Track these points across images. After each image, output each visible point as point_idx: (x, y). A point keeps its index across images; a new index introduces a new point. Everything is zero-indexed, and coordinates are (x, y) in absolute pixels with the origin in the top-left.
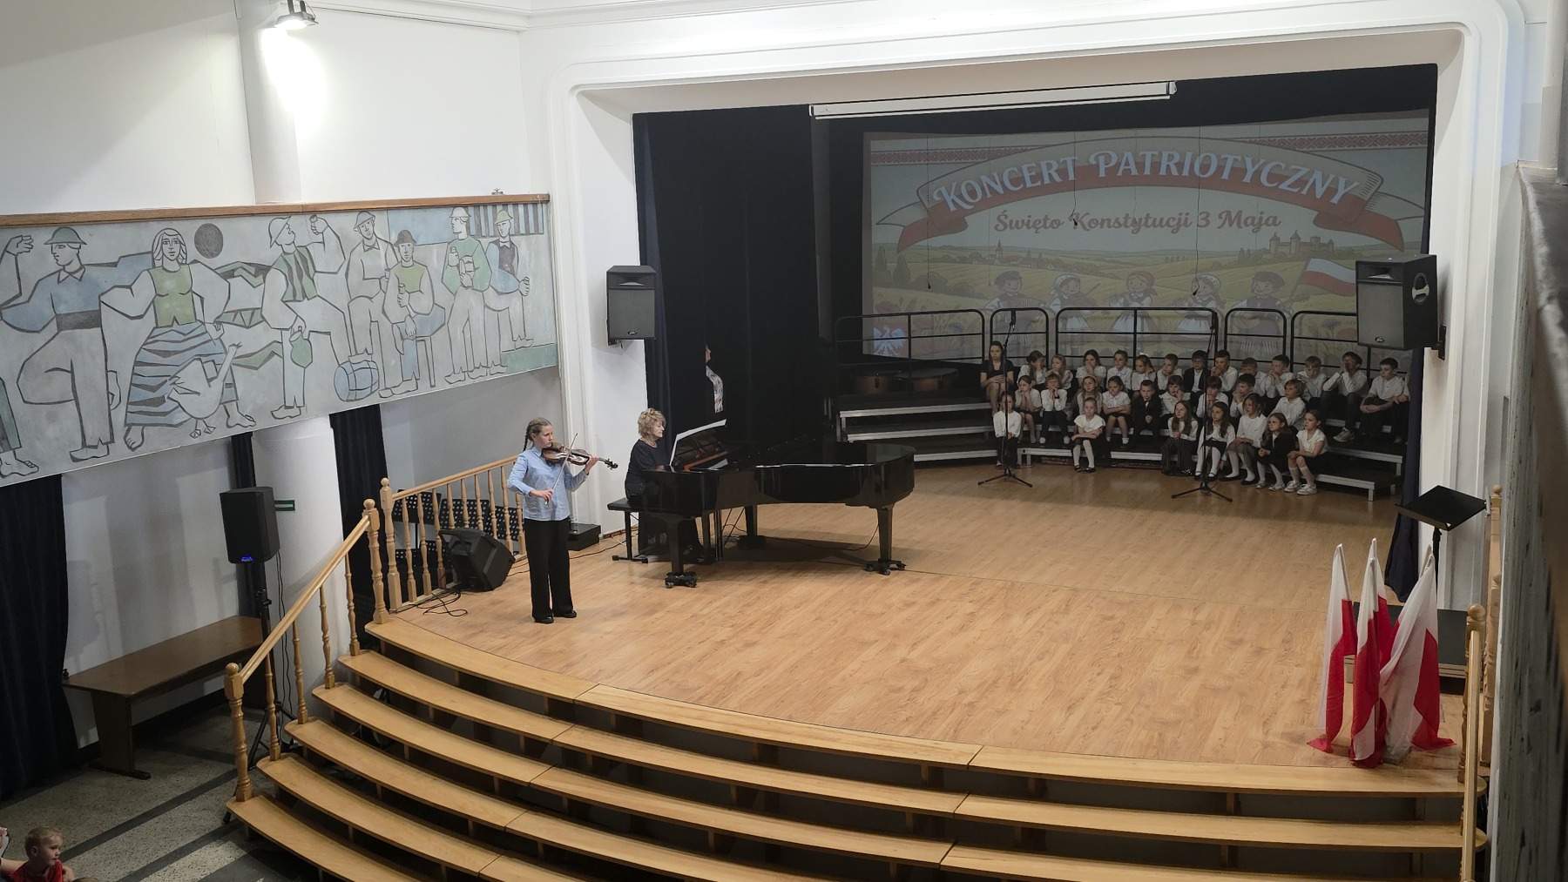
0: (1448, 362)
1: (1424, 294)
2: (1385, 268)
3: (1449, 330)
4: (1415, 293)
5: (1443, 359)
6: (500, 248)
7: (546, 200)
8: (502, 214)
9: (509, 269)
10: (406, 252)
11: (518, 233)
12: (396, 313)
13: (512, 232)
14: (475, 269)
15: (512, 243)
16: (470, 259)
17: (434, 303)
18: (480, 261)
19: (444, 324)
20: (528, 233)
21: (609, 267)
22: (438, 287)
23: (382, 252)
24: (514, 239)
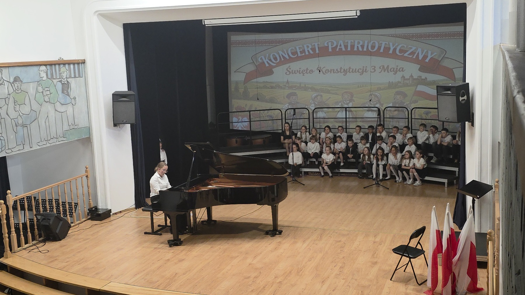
0: (475, 127)
1: (465, 99)
2: (448, 88)
3: (475, 114)
4: (461, 99)
5: (474, 126)
6: (62, 84)
7: (84, 62)
8: (63, 69)
9: (67, 93)
10: (18, 86)
11: (70, 77)
12: (13, 114)
13: (68, 77)
14: (51, 94)
15: (68, 82)
16: (48, 89)
17: (31, 109)
18: (53, 90)
19: (36, 119)
20: (75, 77)
21: (113, 92)
22: (33, 102)
23: (6, 87)
24: (69, 80)
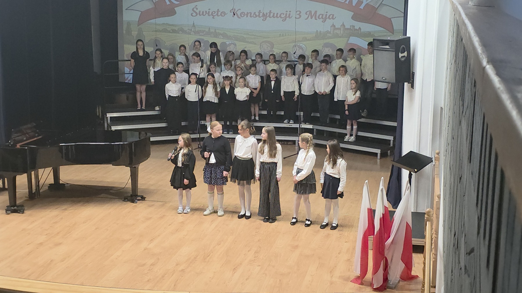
0: (415, 90)
1: (405, 56)
2: (386, 42)
3: (416, 74)
4: (401, 55)
5: (413, 88)
